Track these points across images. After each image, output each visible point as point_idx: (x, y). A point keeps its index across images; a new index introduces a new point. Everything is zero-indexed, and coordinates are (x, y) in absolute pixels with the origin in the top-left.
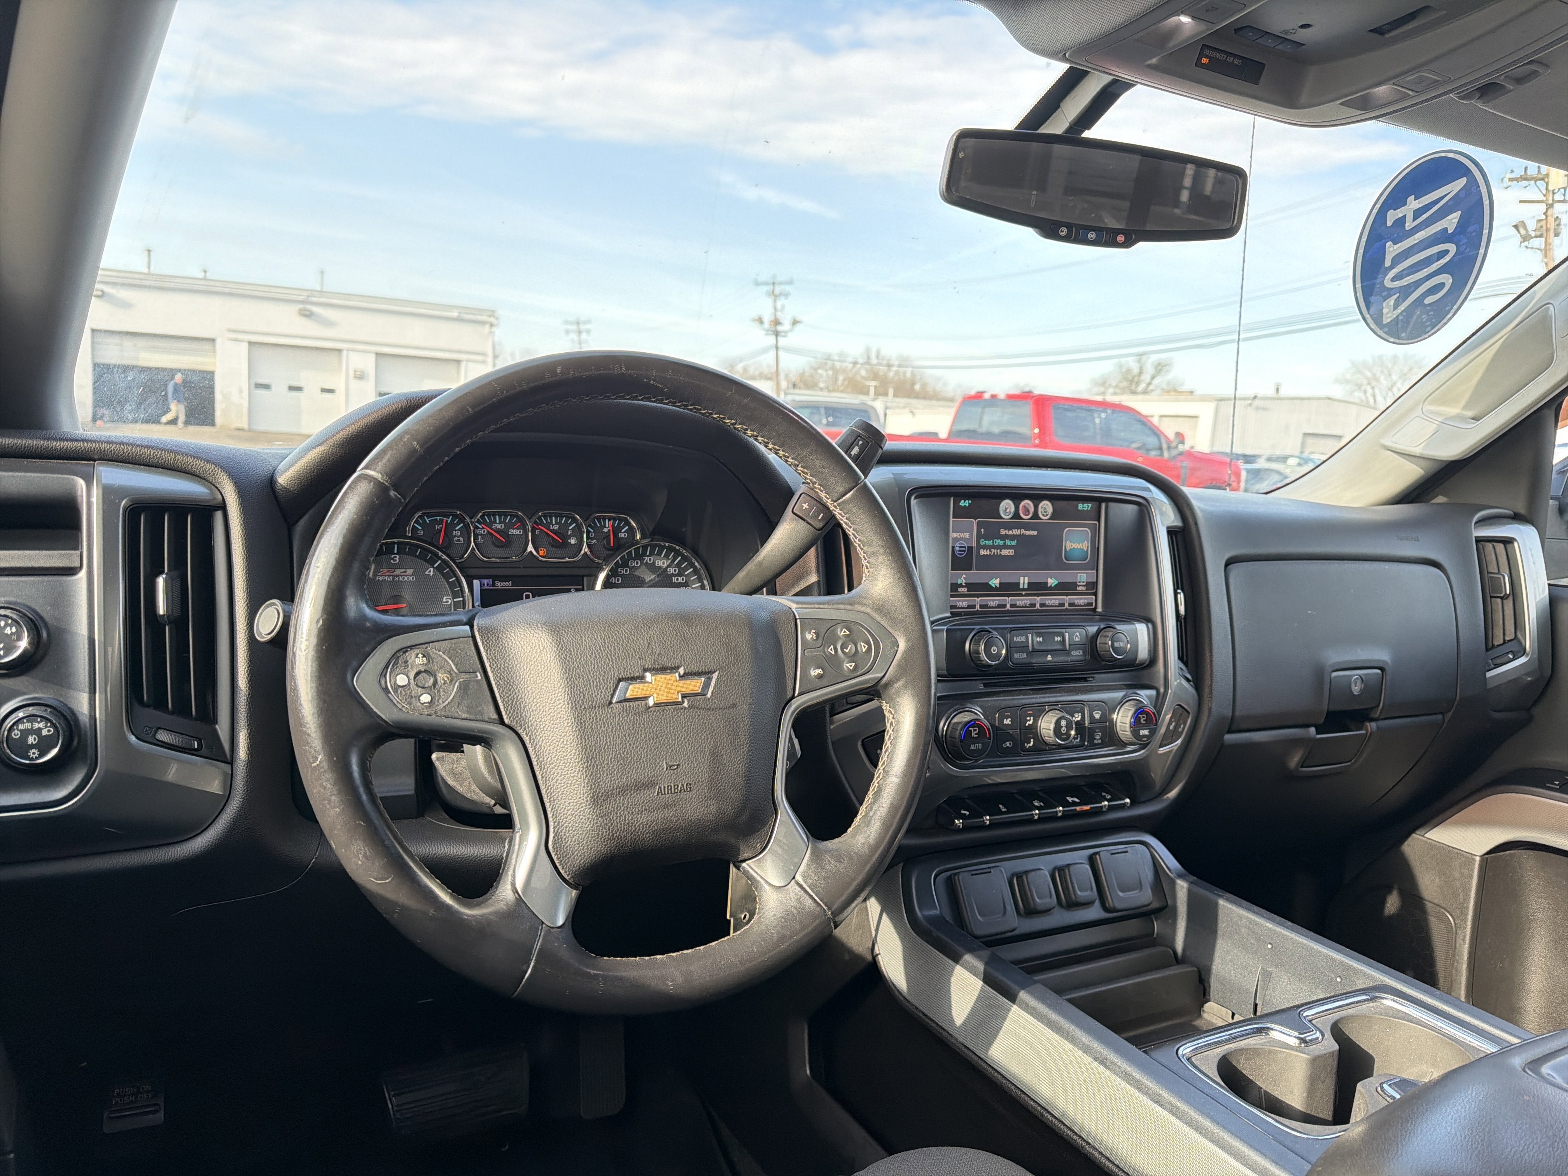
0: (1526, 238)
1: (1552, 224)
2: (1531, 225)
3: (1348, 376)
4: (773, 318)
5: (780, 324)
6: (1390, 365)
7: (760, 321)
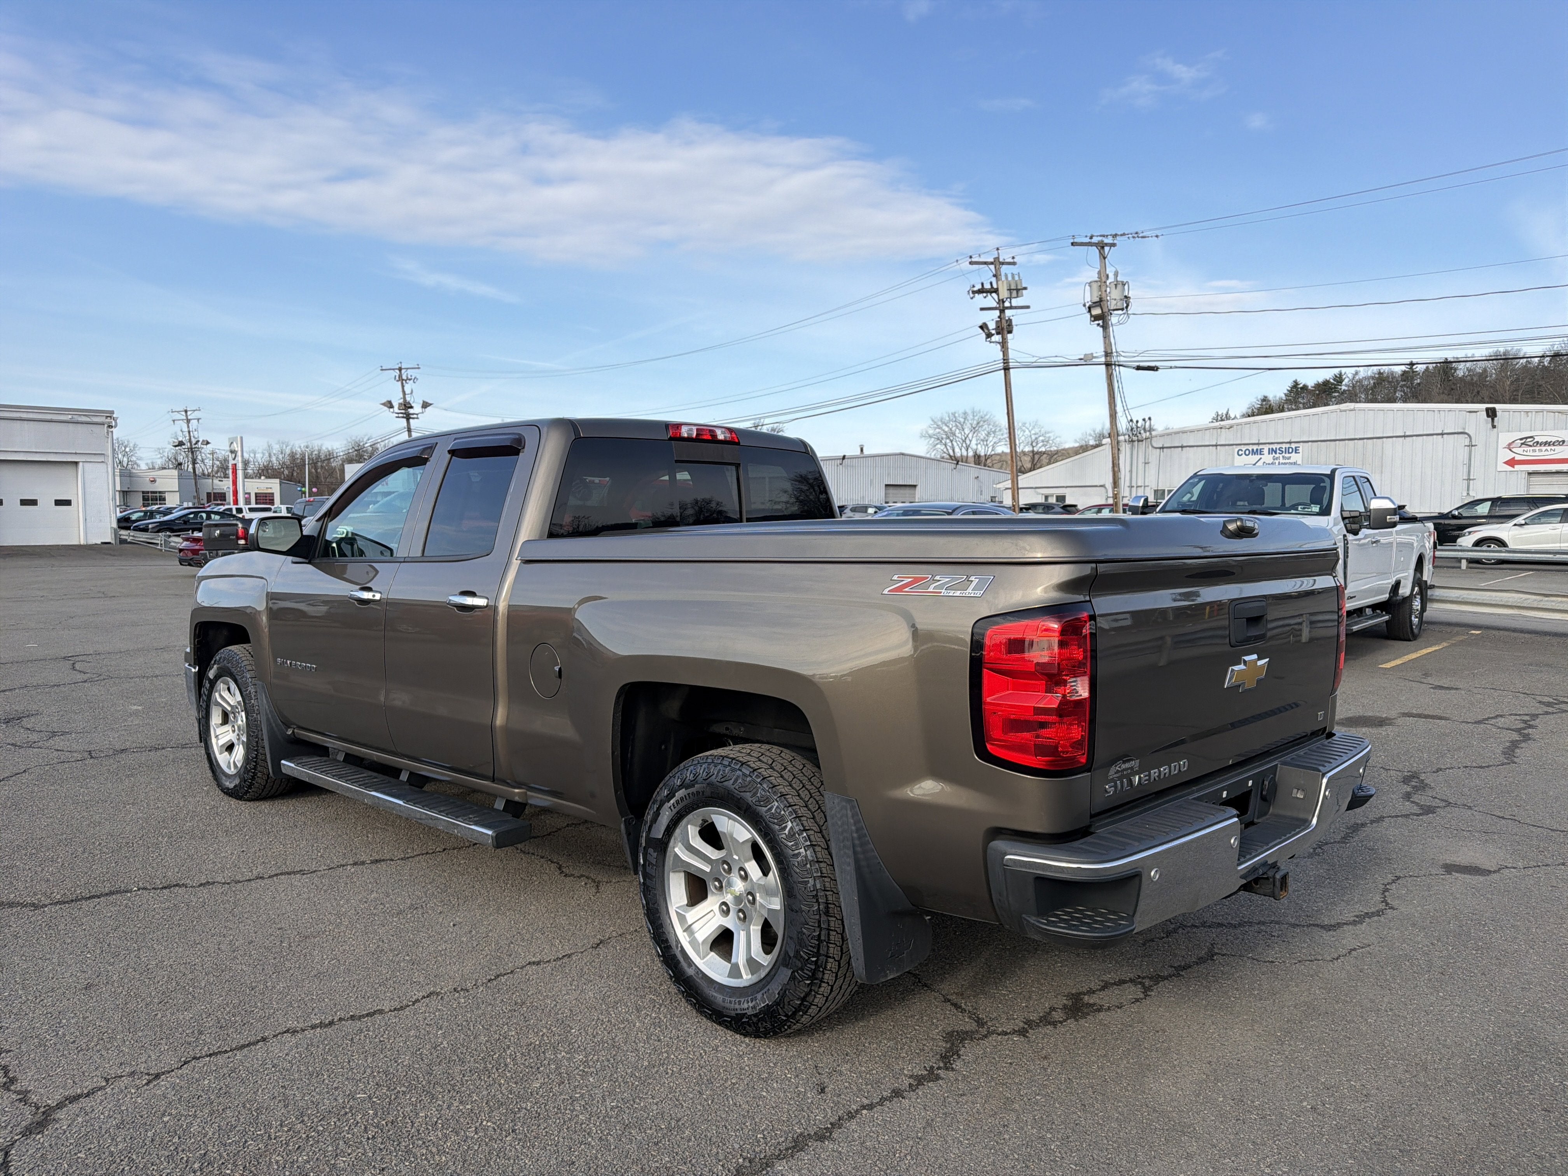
0: (989, 335)
1: (1005, 325)
2: (992, 326)
3: (931, 432)
4: (401, 401)
5: (411, 407)
6: (962, 420)
7: (389, 405)
